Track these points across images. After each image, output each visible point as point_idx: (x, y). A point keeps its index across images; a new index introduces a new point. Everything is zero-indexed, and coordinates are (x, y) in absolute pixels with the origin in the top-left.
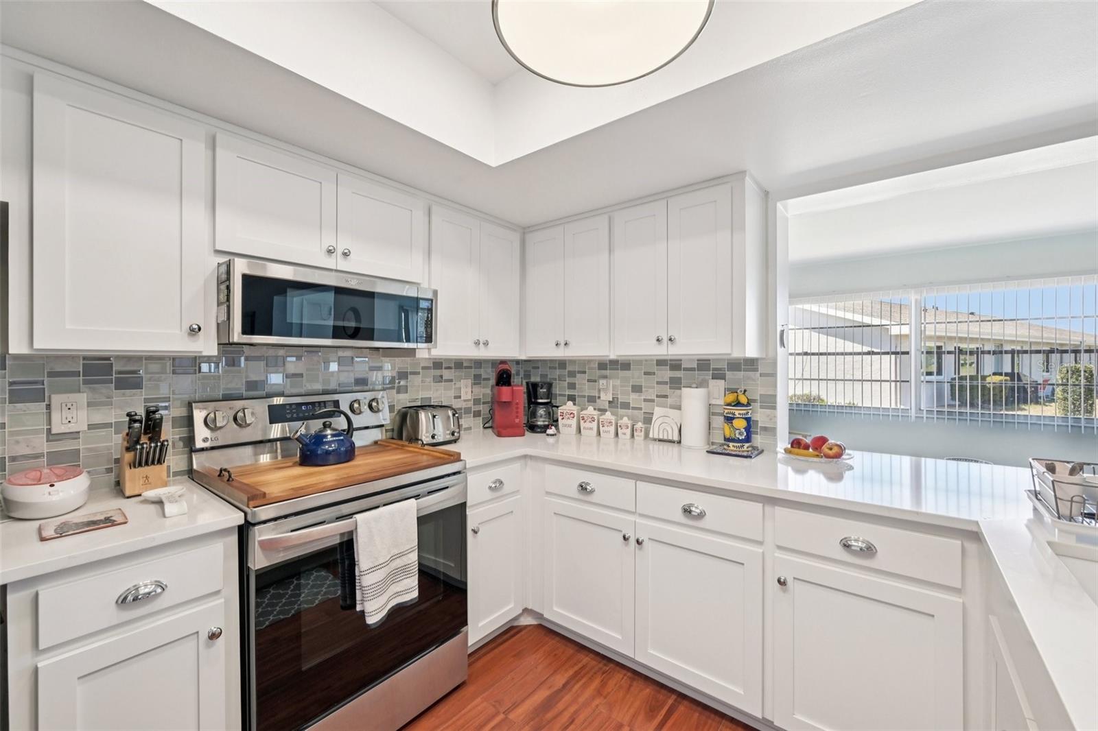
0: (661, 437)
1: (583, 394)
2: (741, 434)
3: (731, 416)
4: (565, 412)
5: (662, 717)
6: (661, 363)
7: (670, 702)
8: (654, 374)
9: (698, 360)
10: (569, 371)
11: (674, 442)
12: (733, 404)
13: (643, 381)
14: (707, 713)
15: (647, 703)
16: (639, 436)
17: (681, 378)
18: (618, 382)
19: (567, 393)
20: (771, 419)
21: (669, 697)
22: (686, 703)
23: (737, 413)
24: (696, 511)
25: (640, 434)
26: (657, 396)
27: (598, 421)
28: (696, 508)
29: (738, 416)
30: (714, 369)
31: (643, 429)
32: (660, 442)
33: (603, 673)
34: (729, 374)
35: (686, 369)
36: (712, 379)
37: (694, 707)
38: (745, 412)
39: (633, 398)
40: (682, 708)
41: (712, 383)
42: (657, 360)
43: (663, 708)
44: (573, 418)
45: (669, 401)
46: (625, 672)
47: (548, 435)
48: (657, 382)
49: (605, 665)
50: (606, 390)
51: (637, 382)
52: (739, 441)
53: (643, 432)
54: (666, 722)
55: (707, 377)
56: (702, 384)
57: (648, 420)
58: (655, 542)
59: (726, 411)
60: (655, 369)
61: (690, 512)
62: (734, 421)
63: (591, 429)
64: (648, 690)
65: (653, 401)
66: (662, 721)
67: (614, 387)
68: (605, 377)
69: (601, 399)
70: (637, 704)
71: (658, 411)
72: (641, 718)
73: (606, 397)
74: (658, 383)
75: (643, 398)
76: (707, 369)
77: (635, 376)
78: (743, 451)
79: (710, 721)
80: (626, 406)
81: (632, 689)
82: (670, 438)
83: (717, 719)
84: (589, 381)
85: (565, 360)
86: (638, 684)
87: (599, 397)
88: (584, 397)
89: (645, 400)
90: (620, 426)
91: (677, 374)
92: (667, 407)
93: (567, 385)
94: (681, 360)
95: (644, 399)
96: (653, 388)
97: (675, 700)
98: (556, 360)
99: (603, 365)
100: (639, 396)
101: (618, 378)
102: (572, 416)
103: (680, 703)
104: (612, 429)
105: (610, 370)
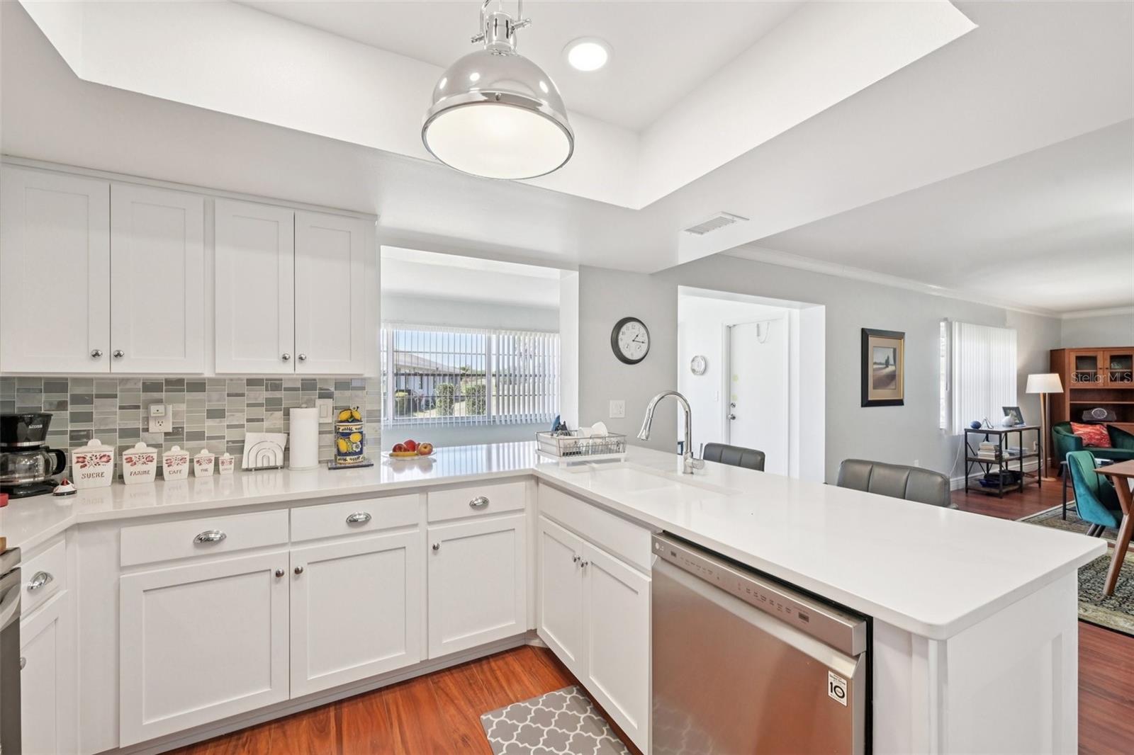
0: (259, 465)
1: (111, 427)
2: (357, 447)
3: (348, 431)
4: (90, 455)
5: (335, 728)
6: (253, 382)
7: (332, 714)
8: (243, 395)
9: (302, 380)
10: (71, 395)
11: (277, 468)
12: (350, 420)
13: (226, 404)
14: (367, 698)
15: (313, 730)
16: (227, 470)
17: (281, 398)
18: (183, 407)
19: (69, 429)
20: (376, 431)
21: (329, 711)
22: (345, 704)
23: (354, 428)
24: (362, 518)
25: (229, 466)
26: (249, 420)
27: (160, 462)
28: (360, 515)
29: (355, 431)
30: (321, 389)
31: (233, 461)
32: (257, 472)
33: (244, 746)
34: (337, 394)
35: (286, 389)
36: (319, 398)
37: (354, 702)
38: (359, 427)
39: (210, 426)
40: (345, 710)
41: (319, 402)
42: (247, 380)
43: (330, 722)
44: (108, 461)
45: (265, 424)
46: (267, 728)
47: (58, 495)
48: (247, 404)
49: (239, 739)
50: (159, 419)
51: (215, 405)
52: (355, 453)
53: (233, 464)
54: (341, 728)
55: (313, 397)
56: (310, 404)
57: (238, 448)
58: (314, 565)
59: (342, 428)
60: (245, 389)
61: (356, 521)
62: (351, 437)
63: (146, 472)
64: (304, 722)
65: (242, 426)
66: (337, 731)
67: (175, 414)
68: (159, 401)
69: (150, 431)
70: (304, 738)
71: (251, 438)
72: (317, 743)
73: (158, 428)
74: (249, 405)
75: (225, 424)
76: (312, 388)
77: (212, 399)
78: (360, 462)
79: (374, 701)
80: (199, 436)
81: (288, 733)
82: (272, 464)
83: (378, 694)
84: (121, 408)
85: (67, 379)
86: (291, 728)
87: (146, 430)
88: (114, 430)
89: (229, 427)
90: (198, 462)
91: (277, 394)
92: (263, 432)
93: (69, 417)
94: (281, 380)
95: (227, 425)
96: (243, 411)
97: (336, 709)
98: (40, 379)
99: (152, 386)
100: (221, 422)
101: (184, 403)
102: (105, 459)
103: (341, 708)
104: (186, 467)
105: (166, 391)
